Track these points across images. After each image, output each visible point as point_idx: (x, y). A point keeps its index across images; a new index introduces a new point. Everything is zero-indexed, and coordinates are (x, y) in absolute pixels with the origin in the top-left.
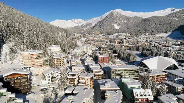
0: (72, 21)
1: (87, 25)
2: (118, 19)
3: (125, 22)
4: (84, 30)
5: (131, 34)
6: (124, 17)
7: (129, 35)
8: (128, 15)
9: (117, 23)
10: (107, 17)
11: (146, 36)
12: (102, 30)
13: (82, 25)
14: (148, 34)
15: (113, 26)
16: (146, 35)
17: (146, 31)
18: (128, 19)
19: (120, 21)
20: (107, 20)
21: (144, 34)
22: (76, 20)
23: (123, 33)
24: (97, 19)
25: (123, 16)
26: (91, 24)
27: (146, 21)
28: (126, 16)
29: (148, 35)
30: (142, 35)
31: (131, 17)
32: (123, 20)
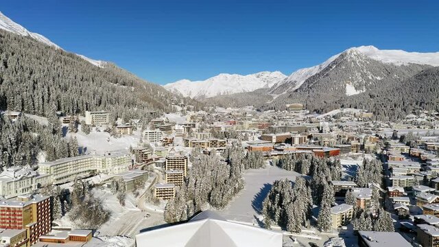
0: (258, 77)
1: (284, 86)
2: (358, 72)
3: (379, 78)
4: (275, 98)
5: (374, 113)
6: (376, 67)
7: (370, 115)
8: (390, 61)
9: (353, 81)
10: (329, 67)
11: (420, 120)
12: (312, 99)
13: (273, 87)
14: (427, 112)
15: (343, 90)
16: (422, 115)
17: (420, 105)
18: (389, 70)
19: (363, 75)
20: (327, 75)
21: (414, 113)
22: (267, 74)
23: (356, 108)
24: (310, 72)
25: (375, 62)
26: (293, 84)
27: (426, 75)
28: (384, 62)
29: (427, 115)
30: (408, 116)
31: (397, 64)
32: (372, 72)
